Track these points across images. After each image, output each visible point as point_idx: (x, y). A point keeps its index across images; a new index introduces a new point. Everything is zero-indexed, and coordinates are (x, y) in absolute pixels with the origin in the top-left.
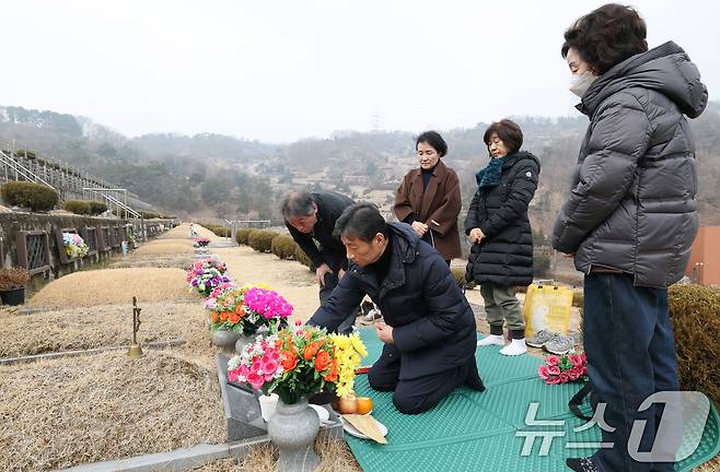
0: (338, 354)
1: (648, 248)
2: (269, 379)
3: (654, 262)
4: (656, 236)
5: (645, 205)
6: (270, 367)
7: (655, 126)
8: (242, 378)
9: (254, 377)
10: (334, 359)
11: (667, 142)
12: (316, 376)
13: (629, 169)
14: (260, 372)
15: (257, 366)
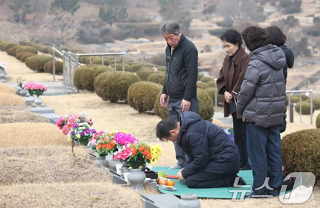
0: (151, 151)
1: (259, 114)
2: (128, 157)
3: (261, 118)
4: (261, 110)
5: (258, 99)
6: (128, 153)
7: (261, 74)
8: (119, 157)
9: (123, 156)
10: (150, 152)
11: (265, 79)
12: (143, 156)
13: (253, 87)
14: (125, 154)
15: (124, 153)
